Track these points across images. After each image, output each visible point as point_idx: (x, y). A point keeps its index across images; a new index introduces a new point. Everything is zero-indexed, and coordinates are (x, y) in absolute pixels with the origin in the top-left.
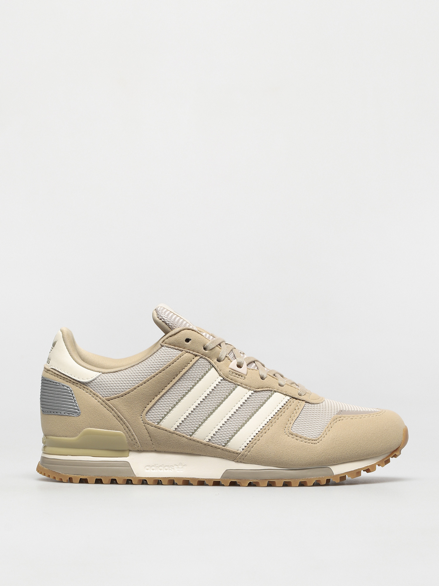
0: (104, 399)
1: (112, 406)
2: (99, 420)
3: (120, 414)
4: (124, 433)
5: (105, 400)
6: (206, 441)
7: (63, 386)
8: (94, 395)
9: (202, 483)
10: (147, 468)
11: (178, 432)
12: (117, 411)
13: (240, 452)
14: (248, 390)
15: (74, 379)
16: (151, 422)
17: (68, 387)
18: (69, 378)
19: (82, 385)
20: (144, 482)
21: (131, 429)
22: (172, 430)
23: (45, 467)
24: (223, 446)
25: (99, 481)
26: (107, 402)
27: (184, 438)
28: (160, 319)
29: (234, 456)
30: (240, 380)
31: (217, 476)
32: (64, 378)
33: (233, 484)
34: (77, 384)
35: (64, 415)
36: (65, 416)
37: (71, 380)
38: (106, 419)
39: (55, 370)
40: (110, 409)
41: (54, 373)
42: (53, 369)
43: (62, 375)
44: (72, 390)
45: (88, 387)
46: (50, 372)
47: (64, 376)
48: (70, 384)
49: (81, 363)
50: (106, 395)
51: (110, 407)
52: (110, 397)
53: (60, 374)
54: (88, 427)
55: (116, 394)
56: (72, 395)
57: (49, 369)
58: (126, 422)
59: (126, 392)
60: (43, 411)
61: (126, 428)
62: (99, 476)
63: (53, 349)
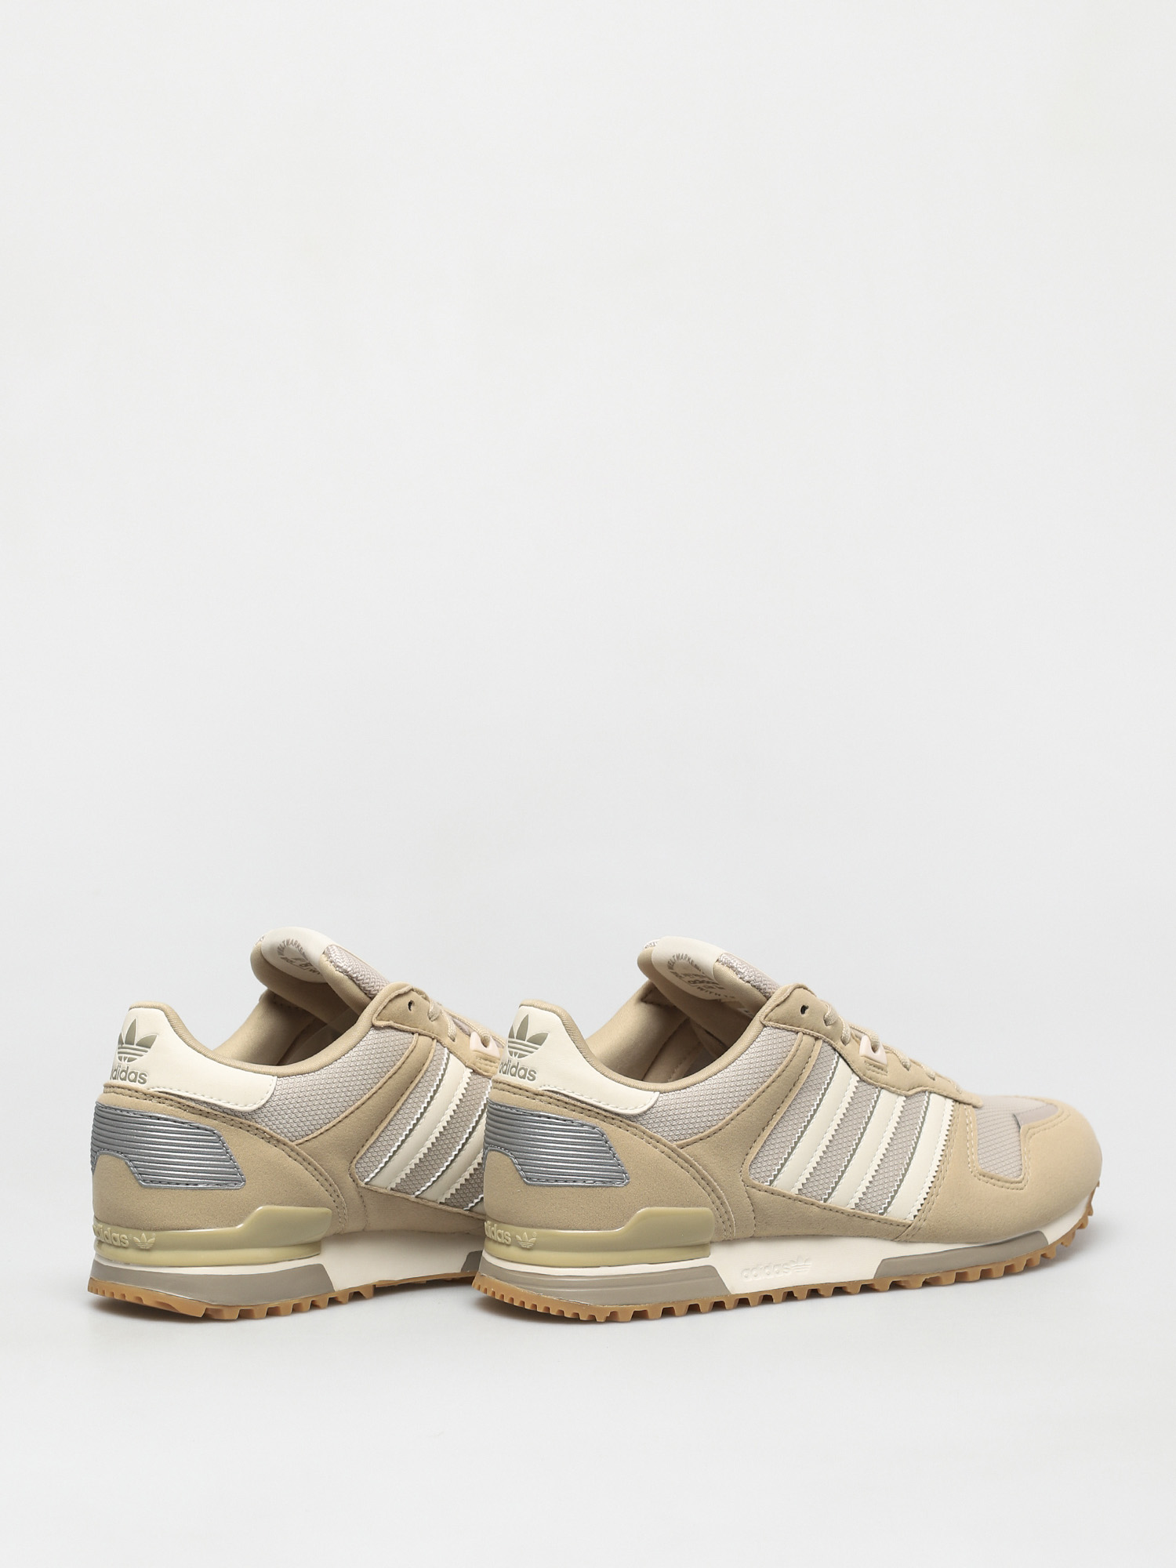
0: (674, 1145)
1: (692, 1159)
2: (667, 1189)
3: (705, 1173)
4: (711, 1210)
5: (676, 1148)
6: (850, 1207)
7: (582, 1125)
8: (651, 1140)
9: (839, 1290)
10: (745, 1274)
11: (804, 1197)
12: (701, 1167)
13: (910, 1222)
14: (896, 1096)
15: (606, 1111)
16: (756, 1182)
17: (594, 1128)
18: (595, 1110)
19: (624, 1120)
20: (743, 1302)
21: (726, 1201)
22: (794, 1192)
23: (545, 1295)
24: (882, 1214)
25: (668, 1312)
26: (681, 1151)
27: (814, 1207)
28: (746, 981)
29: (899, 1232)
30: (882, 1077)
31: (868, 1274)
33: (896, 1286)
34: (613, 1119)
36: (596, 1187)
37: (598, 1113)
39: (556, 1093)
40: (686, 1165)
41: (556, 1099)
42: (553, 1092)
43: (579, 1104)
44: (605, 1132)
45: (638, 1125)
46: (543, 1097)
47: (584, 1105)
48: (597, 1120)
49: (613, 1077)
50: (676, 1138)
51: (686, 1161)
52: (685, 1141)
53: (573, 1102)
54: (645, 1207)
55: (696, 1134)
56: (606, 1143)
57: (541, 1092)
58: (718, 1187)
59: (716, 1127)
60: (527, 1178)
61: (716, 1199)
62: (667, 1301)
63: (537, 1049)
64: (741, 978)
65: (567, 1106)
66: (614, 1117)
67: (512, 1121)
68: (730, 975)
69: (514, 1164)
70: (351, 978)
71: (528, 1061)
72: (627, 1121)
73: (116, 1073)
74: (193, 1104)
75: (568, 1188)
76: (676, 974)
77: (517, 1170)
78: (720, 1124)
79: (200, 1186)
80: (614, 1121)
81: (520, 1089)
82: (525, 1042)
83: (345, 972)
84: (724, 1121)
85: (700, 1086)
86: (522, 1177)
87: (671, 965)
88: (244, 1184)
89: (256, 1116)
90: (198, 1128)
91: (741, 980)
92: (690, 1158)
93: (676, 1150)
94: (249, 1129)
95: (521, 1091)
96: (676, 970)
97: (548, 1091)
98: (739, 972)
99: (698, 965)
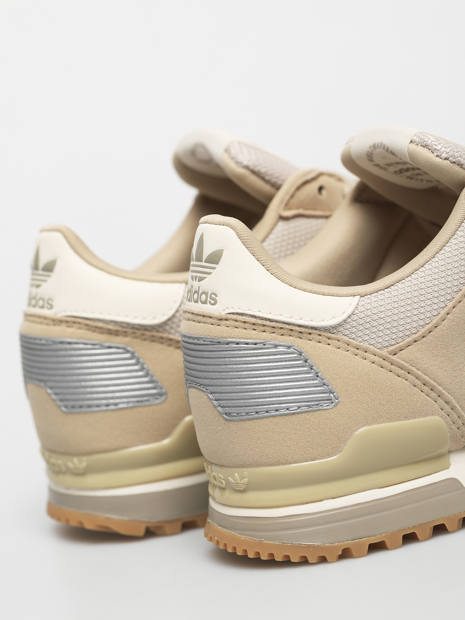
0: (384, 352)
1: (407, 365)
2: (385, 403)
3: (427, 378)
4: (441, 417)
5: (388, 355)
7: (276, 346)
8: (357, 351)
12: (420, 373)
15: (300, 326)
17: (289, 347)
18: (287, 326)
19: (323, 333)
21: (456, 405)
23: (265, 540)
26: (394, 358)
28: (443, 158)
32: (273, 327)
34: (310, 334)
35: (298, 413)
36: (302, 413)
37: (292, 330)
38: (400, 397)
39: (242, 314)
40: (403, 372)
41: (242, 322)
42: (237, 314)
43: (267, 323)
44: (303, 350)
45: (340, 336)
46: (227, 322)
47: (274, 324)
48: (291, 338)
49: (304, 287)
50: (386, 344)
51: (402, 368)
52: (397, 346)
53: (260, 322)
54: (363, 426)
55: (408, 336)
56: (306, 362)
57: (224, 317)
58: (444, 391)
59: (431, 325)
60: (226, 414)
61: (445, 404)
62: (407, 527)
63: (214, 268)
64: (437, 156)
65: (255, 327)
66: (310, 331)
67: (200, 353)
68: (425, 153)
69: (211, 400)
70: (254, 172)
71: (207, 285)
72: (326, 334)
73: (33, 301)
74: (101, 325)
75: (271, 419)
76: (377, 165)
77: (215, 407)
78: (434, 321)
79: (121, 406)
80: (312, 336)
81: (204, 316)
82: (203, 264)
83: (247, 167)
84: (439, 316)
85: (406, 283)
86: (221, 414)
87: (370, 156)
88: (166, 399)
89: (167, 328)
90: (110, 347)
91: (438, 159)
92: (405, 364)
93: (388, 358)
94: (162, 340)
95: (204, 319)
96: (377, 160)
97: (233, 313)
98: (435, 149)
99: (393, 151)
